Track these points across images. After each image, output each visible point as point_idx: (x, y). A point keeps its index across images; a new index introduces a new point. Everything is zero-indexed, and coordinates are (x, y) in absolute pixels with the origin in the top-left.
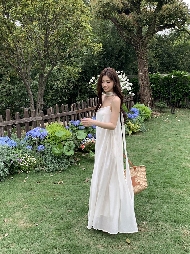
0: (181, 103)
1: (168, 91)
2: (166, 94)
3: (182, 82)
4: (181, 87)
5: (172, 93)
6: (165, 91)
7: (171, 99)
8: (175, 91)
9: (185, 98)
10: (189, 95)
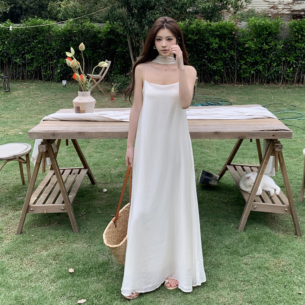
0: (43, 72)
1: (23, 52)
2: (19, 58)
3: (44, 38)
4: (44, 46)
5: (28, 55)
6: (17, 52)
7: (28, 65)
8: (34, 53)
9: (49, 64)
10: (54, 59)
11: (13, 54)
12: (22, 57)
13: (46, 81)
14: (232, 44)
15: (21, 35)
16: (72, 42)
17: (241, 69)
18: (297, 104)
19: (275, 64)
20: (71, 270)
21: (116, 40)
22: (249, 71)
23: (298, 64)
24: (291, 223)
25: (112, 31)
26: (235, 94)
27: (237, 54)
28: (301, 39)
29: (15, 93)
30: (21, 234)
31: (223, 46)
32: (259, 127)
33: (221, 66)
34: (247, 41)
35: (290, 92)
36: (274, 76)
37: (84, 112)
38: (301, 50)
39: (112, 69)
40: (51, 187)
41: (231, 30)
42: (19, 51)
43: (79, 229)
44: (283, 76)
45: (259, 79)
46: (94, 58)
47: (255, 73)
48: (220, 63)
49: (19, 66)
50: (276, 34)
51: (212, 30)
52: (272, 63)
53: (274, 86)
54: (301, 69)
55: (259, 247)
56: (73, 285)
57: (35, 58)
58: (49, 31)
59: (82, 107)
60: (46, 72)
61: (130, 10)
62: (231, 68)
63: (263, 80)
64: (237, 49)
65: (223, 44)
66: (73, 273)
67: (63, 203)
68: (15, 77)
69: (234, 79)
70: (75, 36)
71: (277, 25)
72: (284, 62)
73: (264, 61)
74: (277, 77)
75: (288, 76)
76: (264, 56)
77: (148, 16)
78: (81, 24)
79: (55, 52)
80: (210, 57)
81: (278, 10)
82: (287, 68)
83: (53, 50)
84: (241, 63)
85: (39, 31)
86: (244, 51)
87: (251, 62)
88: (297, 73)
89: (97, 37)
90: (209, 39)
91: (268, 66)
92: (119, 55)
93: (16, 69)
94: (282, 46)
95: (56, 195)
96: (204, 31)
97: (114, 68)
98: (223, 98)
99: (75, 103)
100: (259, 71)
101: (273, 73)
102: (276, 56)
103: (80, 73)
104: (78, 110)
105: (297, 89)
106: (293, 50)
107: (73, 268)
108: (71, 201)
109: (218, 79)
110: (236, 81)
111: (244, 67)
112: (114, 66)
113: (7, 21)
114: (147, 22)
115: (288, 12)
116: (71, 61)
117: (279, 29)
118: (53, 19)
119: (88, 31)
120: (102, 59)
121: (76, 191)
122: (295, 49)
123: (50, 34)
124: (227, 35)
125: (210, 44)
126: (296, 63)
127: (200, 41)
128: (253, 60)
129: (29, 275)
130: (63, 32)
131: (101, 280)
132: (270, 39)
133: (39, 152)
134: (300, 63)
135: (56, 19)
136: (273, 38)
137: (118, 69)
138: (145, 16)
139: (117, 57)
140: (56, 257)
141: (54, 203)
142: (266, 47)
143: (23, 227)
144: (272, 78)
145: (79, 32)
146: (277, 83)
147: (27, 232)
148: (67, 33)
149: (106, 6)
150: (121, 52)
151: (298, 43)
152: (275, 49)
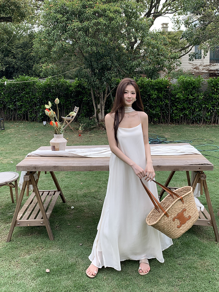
1: (14, 101)
2: (11, 105)
3: (30, 90)
4: (30, 96)
5: (18, 103)
6: (10, 100)
7: (18, 110)
8: (22, 101)
9: (34, 109)
10: (38, 106)
11: (7, 102)
12: (14, 104)
13: (31, 121)
14: (167, 95)
15: (13, 88)
16: (51, 93)
17: (173, 113)
18: (214, 139)
19: (198, 110)
20: (48, 270)
21: (83, 92)
22: (179, 114)
23: (214, 110)
24: (212, 232)
25: (80, 86)
26: (169, 131)
27: (170, 102)
28: (216, 92)
29: (9, 131)
30: (10, 242)
31: (160, 97)
32: (188, 161)
33: (159, 111)
34: (177, 93)
35: (208, 130)
36: (197, 118)
37: (58, 150)
38: (216, 99)
39: (80, 112)
40: (33, 206)
41: (166, 85)
42: (12, 100)
43: (54, 238)
44: (204, 118)
45: (186, 120)
46: (67, 104)
47: (183, 116)
48: (158, 109)
49: (12, 110)
50: (198, 88)
51: (152, 85)
52: (196, 109)
53: (197, 126)
54: (216, 113)
55: (189, 251)
56: (49, 282)
57: (23, 105)
58: (33, 85)
59: (57, 146)
60: (31, 114)
61: (93, 70)
62: (166, 112)
63: (189, 121)
64: (170, 99)
65: (160, 95)
66: (49, 272)
67: (42, 218)
68: (9, 119)
69: (168, 120)
70: (53, 89)
71: (199, 81)
72: (204, 108)
73: (189, 107)
74: (199, 119)
75: (207, 118)
76: (190, 104)
77: (106, 75)
78: (57, 80)
79: (38, 101)
80: (151, 104)
81: (199, 70)
82: (206, 112)
83: (37, 99)
84: (173, 109)
85: (27, 85)
86: (176, 100)
87: (180, 108)
88: (213, 116)
89: (69, 90)
90: (150, 91)
91: (192, 111)
92: (85, 102)
93: (9, 113)
94: (202, 97)
95: (37, 212)
96: (146, 86)
97: (81, 112)
98: (160, 135)
99: (52, 143)
100: (186, 114)
101: (196, 116)
102: (198, 104)
103: (56, 121)
104: (54, 148)
105: (214, 128)
106: (210, 100)
107: (49, 269)
108: (48, 217)
109: (156, 121)
110: (169, 122)
111: (175, 112)
112: (81, 111)
113: (3, 78)
114: (105, 79)
115: (206, 72)
116: (49, 111)
117: (201, 84)
118: (37, 75)
119: (62, 85)
120: (73, 105)
121: (52, 209)
122: (212, 99)
123: (34, 87)
124: (163, 88)
125: (151, 95)
126: (212, 109)
127: (143, 93)
128: (182, 106)
129: (16, 274)
130: (44, 86)
131: (71, 278)
132: (194, 92)
133: (24, 181)
134: (215, 109)
135: (39, 76)
136: (196, 91)
137: (84, 113)
138: (104, 75)
139: (83, 104)
140: (36, 260)
141: (35, 218)
142: (191, 97)
143: (11, 236)
144: (196, 120)
145: (55, 86)
146: (199, 123)
147: (15, 240)
148: (47, 87)
149: (75, 66)
150: (87, 100)
151: (214, 94)
152: (197, 98)
